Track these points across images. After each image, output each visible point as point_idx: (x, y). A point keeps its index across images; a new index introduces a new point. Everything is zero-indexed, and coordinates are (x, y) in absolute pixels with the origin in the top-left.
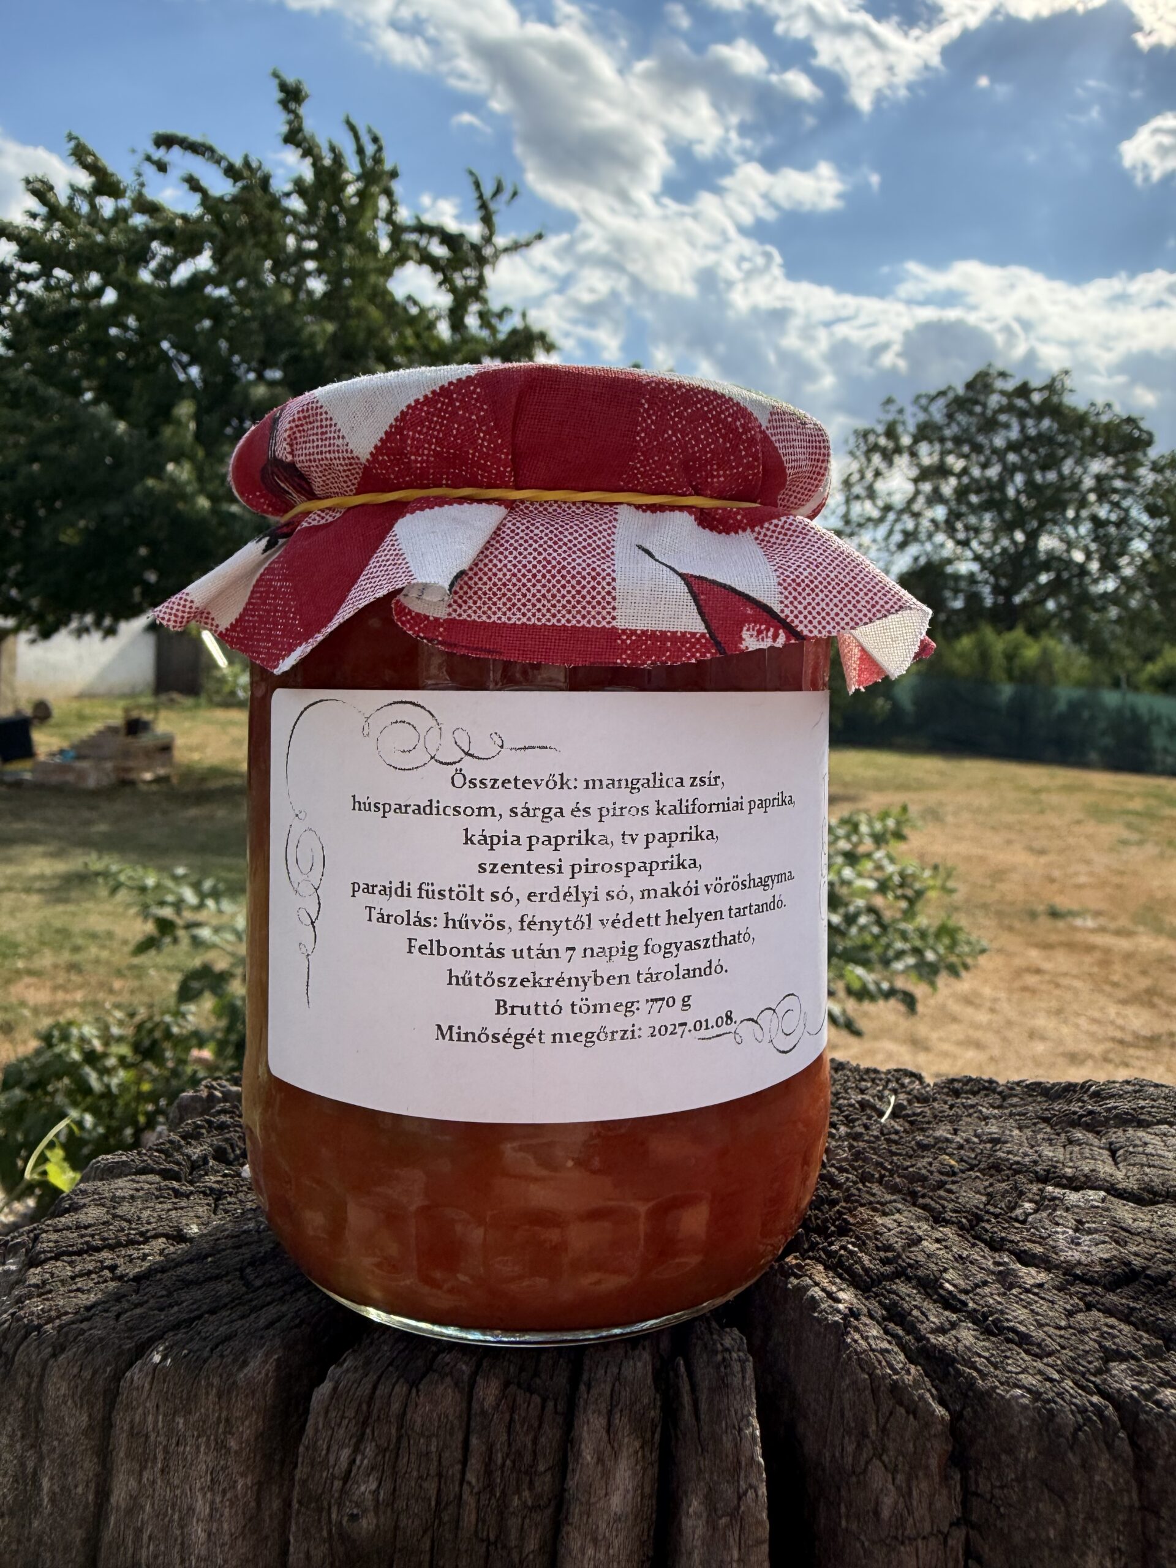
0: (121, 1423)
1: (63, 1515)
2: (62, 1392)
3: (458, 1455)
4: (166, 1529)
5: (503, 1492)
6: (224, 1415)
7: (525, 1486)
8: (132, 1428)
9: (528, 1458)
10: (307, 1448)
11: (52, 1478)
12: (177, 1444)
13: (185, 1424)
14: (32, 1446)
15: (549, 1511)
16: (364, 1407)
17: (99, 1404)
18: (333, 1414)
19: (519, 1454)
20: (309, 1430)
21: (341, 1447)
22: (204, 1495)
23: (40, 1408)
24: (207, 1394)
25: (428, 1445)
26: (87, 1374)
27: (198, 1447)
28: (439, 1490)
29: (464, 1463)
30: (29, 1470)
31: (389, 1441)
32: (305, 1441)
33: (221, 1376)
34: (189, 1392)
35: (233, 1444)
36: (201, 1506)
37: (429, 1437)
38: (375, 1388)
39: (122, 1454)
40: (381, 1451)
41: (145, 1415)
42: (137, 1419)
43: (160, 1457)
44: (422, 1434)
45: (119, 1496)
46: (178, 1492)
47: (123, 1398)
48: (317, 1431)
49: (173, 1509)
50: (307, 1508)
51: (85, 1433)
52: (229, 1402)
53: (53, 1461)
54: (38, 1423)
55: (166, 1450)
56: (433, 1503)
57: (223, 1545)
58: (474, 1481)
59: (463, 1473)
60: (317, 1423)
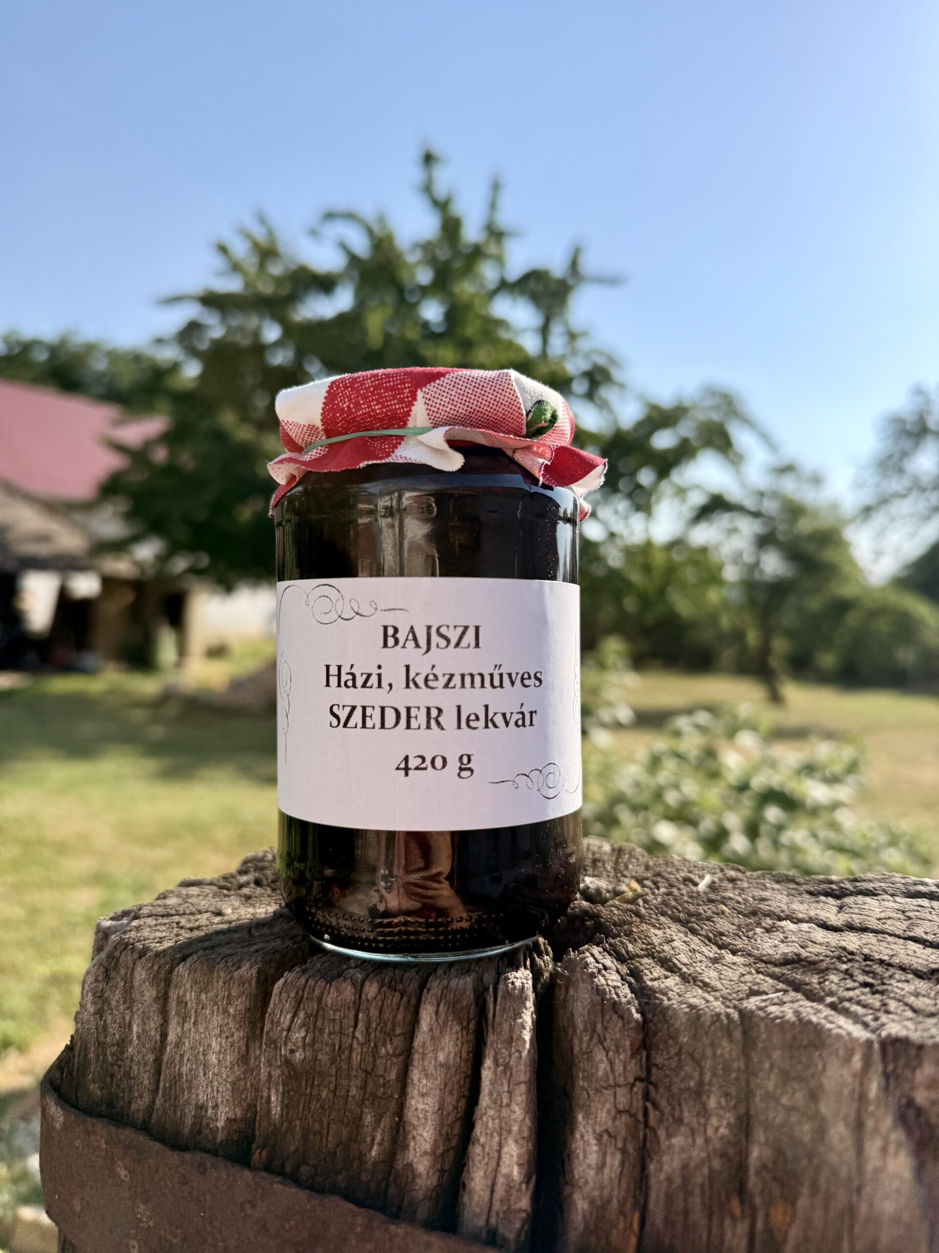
0: (173, 995)
1: (144, 1045)
2: (143, 977)
3: (352, 1023)
4: (196, 1056)
5: (376, 1046)
6: (227, 994)
7: (388, 1042)
8: (178, 998)
9: (389, 1025)
10: (270, 1015)
11: (138, 1025)
12: (202, 1009)
13: (206, 998)
14: (128, 1008)
15: (401, 1059)
16: (300, 992)
17: (163, 985)
18: (283, 995)
19: (385, 1023)
20: (271, 1005)
21: (287, 1013)
22: (217, 1039)
23: (132, 987)
24: (218, 981)
25: (334, 1015)
26: (156, 968)
27: (213, 1012)
28: (340, 1040)
29: (355, 1027)
30: (127, 1021)
31: (313, 1011)
32: (269, 1010)
33: (225, 972)
34: (208, 980)
35: (231, 1011)
36: (215, 1045)
37: (336, 1010)
38: (307, 981)
39: (173, 1013)
40: (308, 1016)
41: (185, 992)
42: (181, 994)
43: (193, 1017)
44: (331, 1009)
45: (172, 1037)
46: (203, 1036)
47: (174, 982)
48: (275, 1005)
49: (200, 1045)
50: (269, 1047)
51: (156, 999)
52: (229, 986)
53: (139, 1016)
54: (131, 994)
55: (196, 1012)
56: (337, 1048)
57: (226, 1067)
58: (360, 1039)
59: (354, 1032)
60: (275, 1000)
